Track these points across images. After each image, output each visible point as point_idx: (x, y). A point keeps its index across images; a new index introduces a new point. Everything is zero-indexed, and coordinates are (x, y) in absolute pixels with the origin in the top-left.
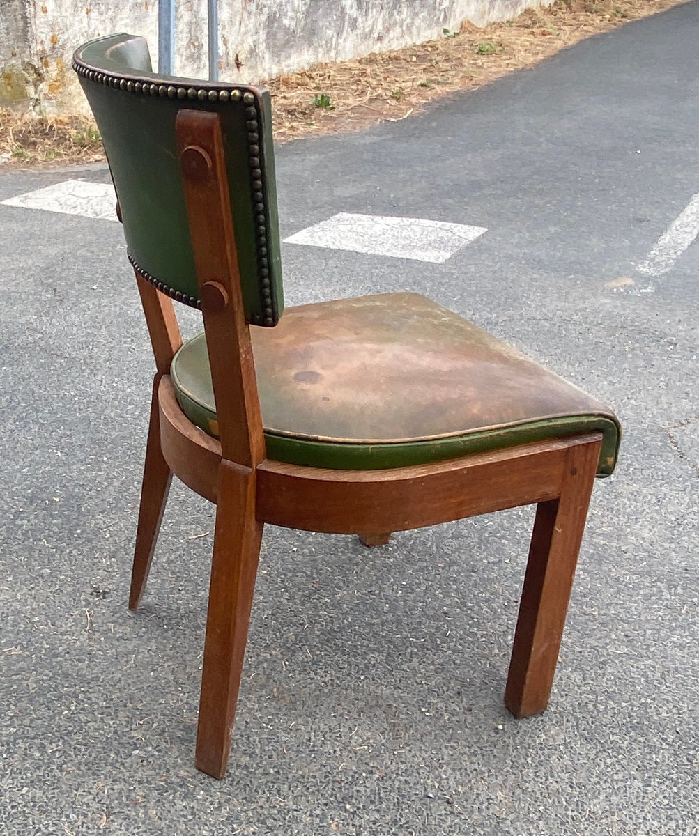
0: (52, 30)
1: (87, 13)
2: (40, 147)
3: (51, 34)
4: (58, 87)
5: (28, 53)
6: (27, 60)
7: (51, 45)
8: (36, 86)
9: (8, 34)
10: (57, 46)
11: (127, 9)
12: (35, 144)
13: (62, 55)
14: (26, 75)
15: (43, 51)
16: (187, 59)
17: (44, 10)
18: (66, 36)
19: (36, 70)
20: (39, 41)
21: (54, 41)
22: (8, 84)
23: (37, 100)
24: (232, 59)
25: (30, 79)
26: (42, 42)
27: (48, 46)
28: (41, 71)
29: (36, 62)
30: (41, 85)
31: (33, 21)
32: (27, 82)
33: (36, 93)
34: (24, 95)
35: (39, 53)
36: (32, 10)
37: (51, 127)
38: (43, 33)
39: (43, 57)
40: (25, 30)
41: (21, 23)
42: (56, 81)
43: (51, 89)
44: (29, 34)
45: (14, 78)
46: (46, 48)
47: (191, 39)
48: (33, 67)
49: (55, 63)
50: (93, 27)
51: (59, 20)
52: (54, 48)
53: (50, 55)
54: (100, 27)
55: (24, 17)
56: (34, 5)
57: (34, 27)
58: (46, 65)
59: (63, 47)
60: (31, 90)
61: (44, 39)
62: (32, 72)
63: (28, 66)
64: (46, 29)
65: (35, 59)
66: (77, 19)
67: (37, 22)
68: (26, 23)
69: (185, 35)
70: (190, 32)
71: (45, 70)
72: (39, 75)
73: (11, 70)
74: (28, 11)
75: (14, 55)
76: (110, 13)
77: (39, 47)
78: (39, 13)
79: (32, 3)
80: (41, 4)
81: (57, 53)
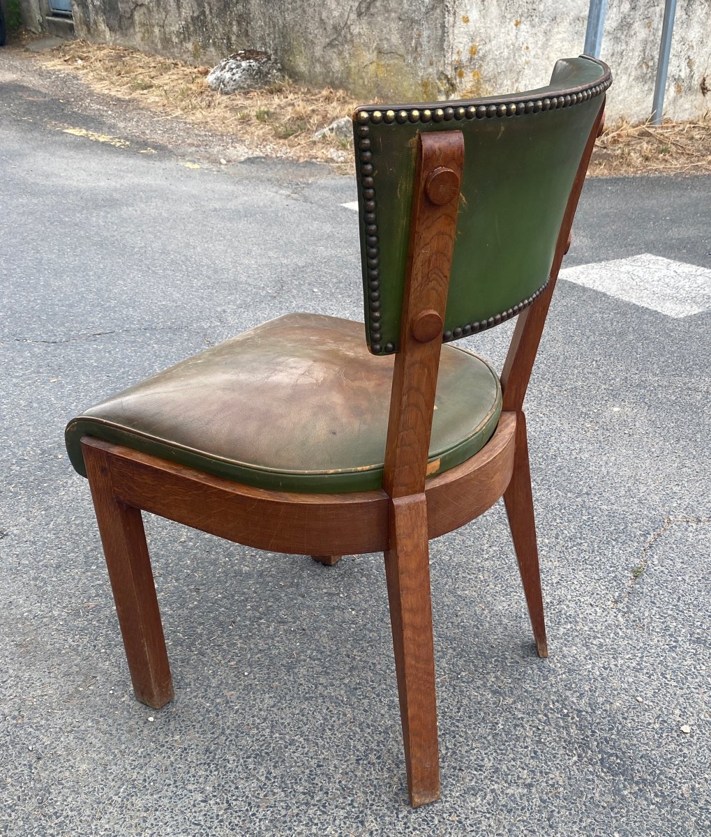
0: (473, 40)
1: (516, 25)
3: (470, 44)
5: (442, 62)
6: (441, 69)
7: (468, 56)
8: (447, 96)
9: (429, 42)
10: (476, 57)
11: (566, 23)
13: (481, 66)
14: (439, 84)
15: (460, 62)
16: (637, 79)
17: (466, 20)
18: (488, 47)
19: (448, 80)
20: (455, 51)
21: (473, 51)
22: (425, 92)
24: (696, 82)
25: (442, 89)
26: (458, 52)
27: (465, 57)
28: (454, 82)
29: (450, 72)
30: (453, 95)
31: (451, 31)
32: (440, 91)
35: (454, 63)
36: (451, 19)
38: (461, 43)
39: (458, 68)
40: (442, 40)
41: (440, 32)
42: (471, 92)
44: (446, 43)
45: (430, 87)
46: (463, 58)
47: (644, 58)
48: (446, 77)
49: (471, 75)
50: (521, 40)
51: (482, 30)
52: (471, 59)
53: (467, 66)
54: (531, 40)
55: (443, 26)
56: (454, 14)
57: (451, 37)
58: (461, 75)
59: (483, 58)
61: (461, 49)
62: (444, 82)
63: (442, 75)
64: (465, 40)
65: (449, 68)
66: (503, 30)
67: (456, 32)
68: (444, 32)
69: (637, 54)
70: (644, 51)
71: (458, 81)
72: (452, 85)
73: (428, 79)
74: (446, 20)
75: (431, 64)
76: (544, 26)
77: (455, 57)
78: (460, 23)
79: (452, 12)
80: (462, 13)
81: (475, 64)
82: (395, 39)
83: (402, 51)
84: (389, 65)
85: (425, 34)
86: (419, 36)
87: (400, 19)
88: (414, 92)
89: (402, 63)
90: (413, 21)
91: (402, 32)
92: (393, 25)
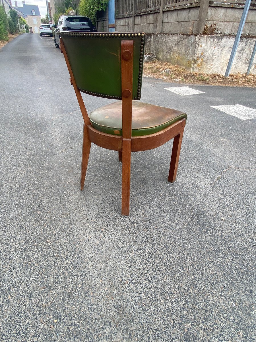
0: (202, 51)
1: (214, 48)
2: (188, 79)
4: (200, 66)
5: (194, 56)
8: (194, 64)
9: (191, 51)
10: (202, 55)
11: (227, 48)
12: (188, 78)
13: (203, 58)
15: (198, 56)
16: (244, 63)
17: (201, 46)
18: (206, 53)
21: (202, 54)
22: (188, 64)
23: (193, 68)
27: (200, 55)
29: (195, 59)
32: (192, 63)
33: (193, 66)
34: (191, 66)
36: (198, 46)
37: (193, 75)
39: (198, 58)
40: (195, 51)
41: (194, 49)
42: (200, 64)
43: (198, 66)
45: (190, 62)
47: (247, 58)
49: (201, 60)
50: (215, 52)
51: (205, 49)
52: (201, 56)
53: (200, 58)
54: (217, 52)
55: (195, 47)
58: (198, 60)
59: (204, 56)
60: (192, 66)
61: (199, 53)
63: (193, 59)
64: (200, 51)
66: (210, 49)
67: (198, 49)
69: (245, 57)
70: (247, 56)
72: (195, 62)
73: (190, 60)
75: (191, 57)
76: (221, 49)
77: (197, 55)
78: (200, 47)
79: (198, 44)
80: (201, 44)
81: (202, 57)
82: (183, 51)
83: (184, 53)
84: (181, 57)
85: (191, 49)
86: (189, 50)
87: (185, 46)
88: (186, 63)
89: (184, 56)
90: (188, 46)
91: (185, 49)
92: (183, 47)
